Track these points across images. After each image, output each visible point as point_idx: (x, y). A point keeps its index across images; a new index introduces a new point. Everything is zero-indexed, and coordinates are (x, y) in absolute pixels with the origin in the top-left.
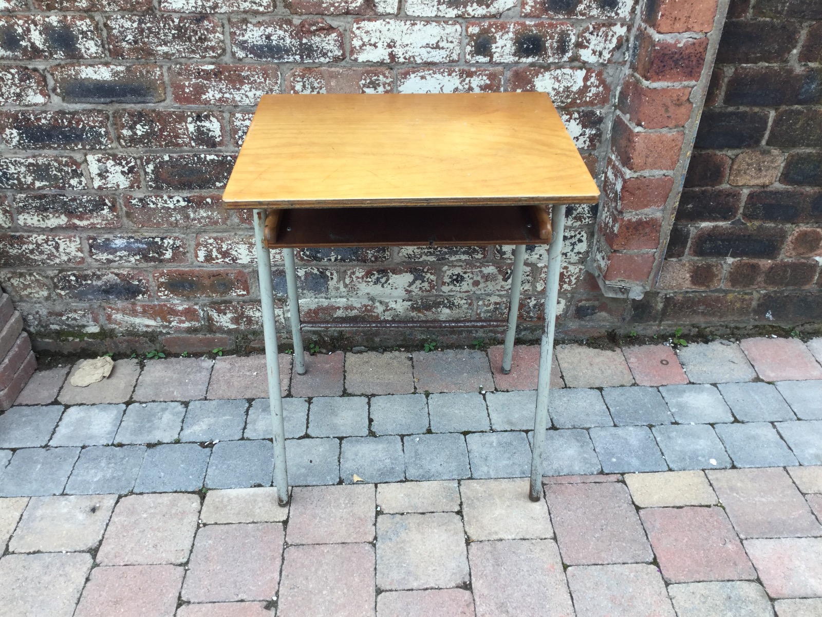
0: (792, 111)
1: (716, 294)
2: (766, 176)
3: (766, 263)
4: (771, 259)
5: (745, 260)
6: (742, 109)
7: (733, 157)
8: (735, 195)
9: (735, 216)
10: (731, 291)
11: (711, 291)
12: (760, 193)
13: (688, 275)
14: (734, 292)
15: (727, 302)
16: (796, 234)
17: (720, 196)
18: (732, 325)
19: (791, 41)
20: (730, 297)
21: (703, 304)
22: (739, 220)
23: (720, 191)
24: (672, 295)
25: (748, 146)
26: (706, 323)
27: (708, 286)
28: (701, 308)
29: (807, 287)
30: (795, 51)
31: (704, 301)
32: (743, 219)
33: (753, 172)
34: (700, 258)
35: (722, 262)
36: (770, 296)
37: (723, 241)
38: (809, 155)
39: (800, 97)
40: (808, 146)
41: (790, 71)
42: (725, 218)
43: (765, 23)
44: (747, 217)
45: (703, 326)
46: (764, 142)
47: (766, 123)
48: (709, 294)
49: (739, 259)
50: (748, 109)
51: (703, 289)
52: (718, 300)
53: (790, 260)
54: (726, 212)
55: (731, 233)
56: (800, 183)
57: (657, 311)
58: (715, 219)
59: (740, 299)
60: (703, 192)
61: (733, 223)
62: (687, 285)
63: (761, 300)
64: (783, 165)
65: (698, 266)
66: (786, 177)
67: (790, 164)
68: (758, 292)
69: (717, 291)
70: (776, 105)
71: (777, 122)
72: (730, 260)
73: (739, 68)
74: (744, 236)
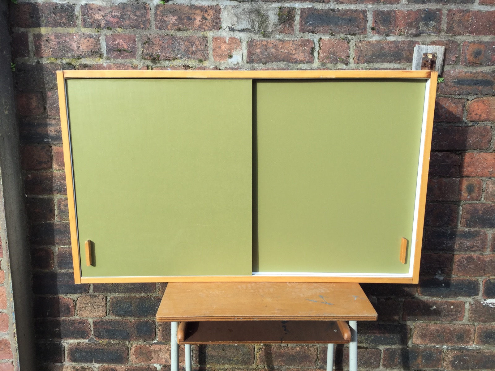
3: (121, 368)
4: (124, 365)
5: (106, 365)
7: (75, 299)
8: (84, 323)
9: (89, 336)
12: (100, 322)
16: (134, 348)
17: (75, 323)
22: (93, 338)
23: (74, 320)
25: (82, 293)
32: (95, 338)
33: (90, 309)
34: (76, 363)
35: (92, 366)
37: (85, 352)
38: (123, 298)
42: (83, 338)
44: (97, 337)
49: (101, 364)
53: (137, 366)
54: (83, 334)
55: (90, 347)
56: (123, 315)
58: (76, 338)
61: (89, 341)
66: (113, 312)
72: (97, 365)
73: (60, 249)
74: (100, 349)
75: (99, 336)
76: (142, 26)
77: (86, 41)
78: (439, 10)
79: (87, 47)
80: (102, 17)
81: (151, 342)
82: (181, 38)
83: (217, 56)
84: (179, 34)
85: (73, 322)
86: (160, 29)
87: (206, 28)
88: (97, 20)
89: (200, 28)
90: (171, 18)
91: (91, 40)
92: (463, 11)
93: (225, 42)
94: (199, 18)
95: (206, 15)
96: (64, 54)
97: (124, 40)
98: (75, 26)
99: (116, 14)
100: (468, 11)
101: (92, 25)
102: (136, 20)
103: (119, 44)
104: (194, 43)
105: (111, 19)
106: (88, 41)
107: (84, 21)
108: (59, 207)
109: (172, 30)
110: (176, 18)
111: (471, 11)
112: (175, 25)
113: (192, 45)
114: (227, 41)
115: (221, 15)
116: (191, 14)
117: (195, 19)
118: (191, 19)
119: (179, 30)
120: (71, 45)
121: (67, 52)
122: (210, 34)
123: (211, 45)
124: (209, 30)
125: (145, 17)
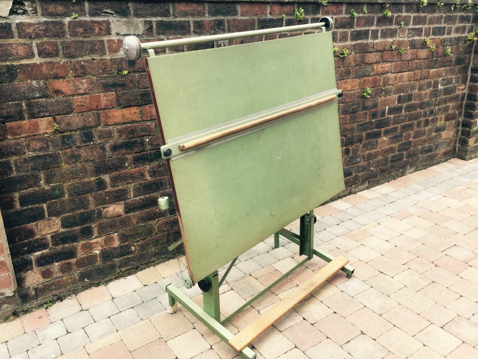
0: (53, 202)
1: (58, 279)
2: (54, 228)
3: (73, 261)
4: (75, 258)
5: (63, 262)
6: (30, 207)
7: (36, 225)
8: (44, 239)
9: (49, 247)
10: (64, 276)
11: (54, 279)
12: (55, 235)
13: (40, 276)
14: (65, 276)
15: (64, 281)
16: (81, 246)
18: (72, 289)
19: (38, 179)
20: (64, 278)
21: (54, 285)
22: (52, 247)
23: (37, 239)
24: (37, 286)
25: (40, 219)
26: (59, 292)
27: (52, 278)
28: (53, 287)
29: (97, 264)
30: (42, 182)
31: (53, 284)
33: (48, 228)
34: (42, 267)
35: (53, 266)
36: (82, 273)
37: (49, 257)
38: (69, 216)
39: (53, 197)
40: (67, 213)
41: (44, 189)
42: (45, 249)
43: (23, 175)
45: (59, 294)
46: (47, 216)
47: (43, 209)
48: (54, 280)
49: (60, 262)
50: (33, 206)
51: (50, 279)
52: (59, 282)
53: (84, 256)
54: (44, 246)
55: (51, 253)
56: (71, 227)
57: (33, 295)
58: (40, 250)
59: (69, 278)
60: (29, 241)
61: (49, 250)
62: (42, 280)
63: (80, 275)
64: (60, 222)
65: (43, 271)
66: (63, 226)
67: (62, 221)
68: (76, 273)
69: (57, 278)
70: (45, 202)
71: (48, 208)
72: (56, 264)
73: (20, 193)
74: (58, 253)
75: (56, 244)
76: (61, 35)
77: (22, 48)
78: (223, 20)
79: (24, 52)
80: (32, 31)
81: (91, 239)
82: (87, 42)
83: (111, 51)
84: (86, 40)
85: (37, 240)
86: (73, 36)
87: (102, 35)
88: (29, 33)
89: (99, 34)
90: (79, 29)
91: (26, 47)
92: (234, 20)
93: (115, 43)
94: (97, 29)
95: (101, 27)
96: (8, 58)
97: (50, 45)
98: (13, 38)
99: (42, 28)
100: (236, 20)
101: (25, 36)
102: (56, 32)
103: (46, 48)
104: (96, 44)
105: (39, 32)
106: (24, 47)
107: (19, 34)
108: (16, 165)
109: (81, 37)
110: (83, 29)
111: (238, 20)
112: (83, 34)
113: (95, 46)
114: (116, 41)
115: (110, 26)
116: (92, 26)
117: (95, 29)
118: (92, 30)
119: (86, 37)
120: (12, 51)
121: (10, 56)
122: (105, 38)
123: (106, 45)
124: (105, 35)
125: (63, 30)
